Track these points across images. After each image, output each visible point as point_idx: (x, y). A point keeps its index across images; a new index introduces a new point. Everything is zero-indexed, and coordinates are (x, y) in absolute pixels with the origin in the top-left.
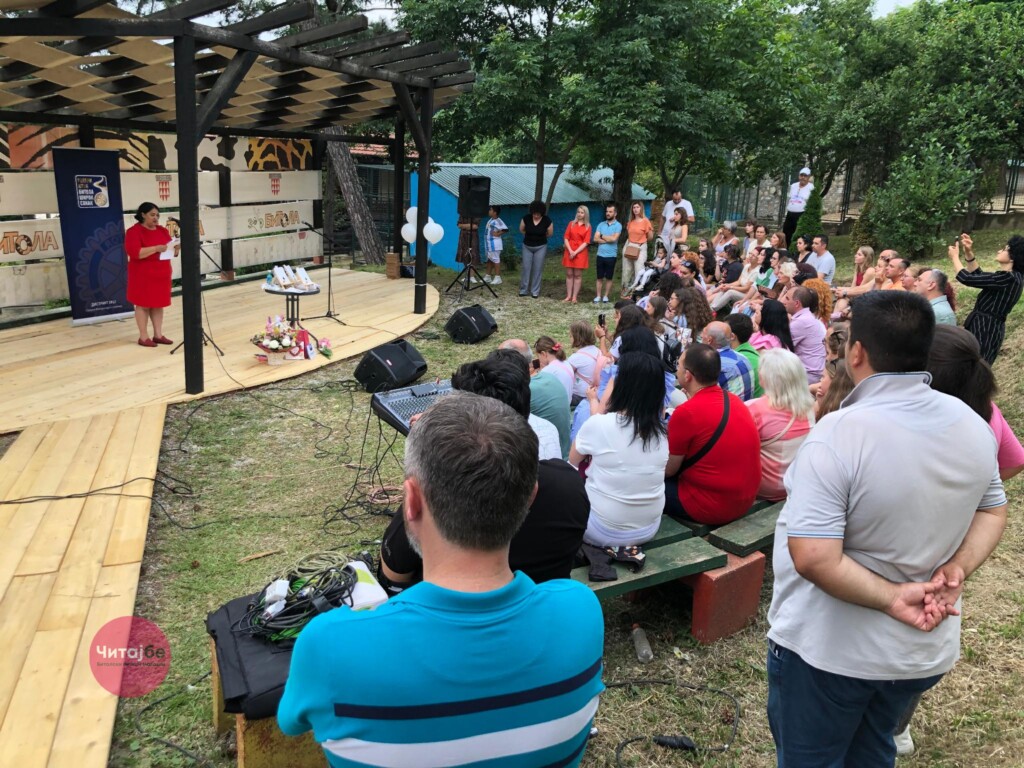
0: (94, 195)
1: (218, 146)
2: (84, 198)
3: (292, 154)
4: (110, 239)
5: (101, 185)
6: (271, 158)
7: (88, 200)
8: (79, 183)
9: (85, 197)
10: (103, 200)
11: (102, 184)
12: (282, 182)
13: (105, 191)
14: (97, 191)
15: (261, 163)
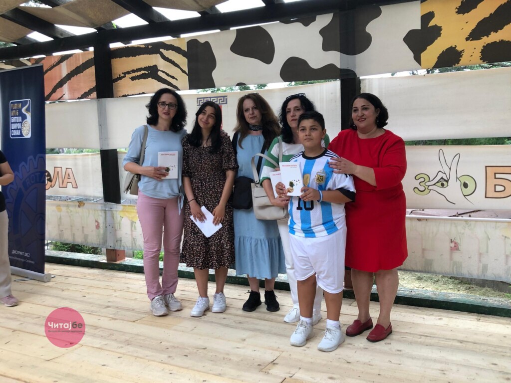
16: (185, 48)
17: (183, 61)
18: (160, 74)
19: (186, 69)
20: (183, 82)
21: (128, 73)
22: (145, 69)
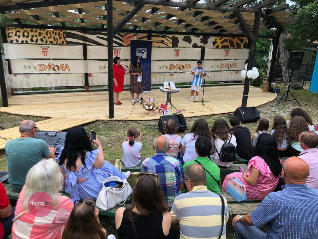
0: (142, 54)
1: (201, 39)
3: (237, 42)
5: (145, 51)
6: (225, 44)
9: (139, 55)
10: (145, 56)
12: (230, 53)
13: (146, 53)
15: (220, 46)
16: (172, 38)
17: (171, 41)
18: (165, 42)
19: (172, 42)
20: (170, 45)
21: (155, 41)
22: (160, 41)
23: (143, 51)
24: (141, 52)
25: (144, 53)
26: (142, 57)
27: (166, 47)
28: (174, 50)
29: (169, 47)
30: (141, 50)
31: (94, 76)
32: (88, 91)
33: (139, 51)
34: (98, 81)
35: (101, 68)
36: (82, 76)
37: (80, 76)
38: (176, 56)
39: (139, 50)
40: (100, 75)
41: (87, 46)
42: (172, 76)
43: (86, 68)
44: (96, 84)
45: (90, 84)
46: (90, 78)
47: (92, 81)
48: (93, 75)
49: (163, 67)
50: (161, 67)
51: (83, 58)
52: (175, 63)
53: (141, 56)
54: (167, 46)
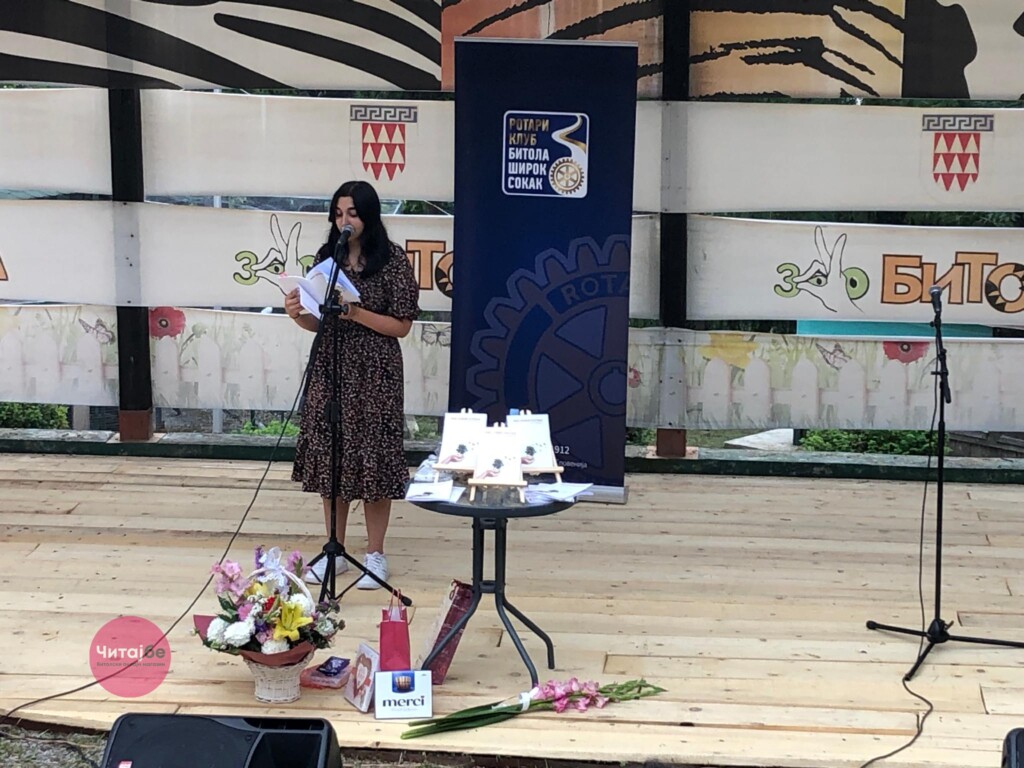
0: (549, 164)
2: (520, 170)
4: (576, 282)
5: (572, 137)
7: (531, 175)
8: (513, 130)
9: (523, 168)
10: (572, 178)
11: (576, 137)
13: (580, 154)
14: (559, 152)
16: (899, 11)
17: (892, 38)
18: (828, 57)
19: (899, 53)
20: (888, 79)
21: (738, 46)
22: (788, 42)
23: (558, 136)
24: (544, 141)
25: (568, 153)
26: (547, 188)
27: (844, 99)
28: (928, 123)
29: (874, 100)
30: (545, 125)
31: (196, 333)
32: (136, 447)
33: (529, 133)
34: (231, 378)
35: (248, 267)
36: (100, 323)
37: (87, 328)
38: (947, 179)
39: (528, 124)
40: (247, 328)
41: (146, 95)
42: (906, 360)
43: (129, 262)
44: (211, 396)
45: (166, 389)
46: (164, 351)
47: (181, 368)
48: (191, 320)
49: (820, 278)
50: (790, 279)
51: (108, 190)
52: (939, 247)
53: (545, 179)
54: (850, 89)
